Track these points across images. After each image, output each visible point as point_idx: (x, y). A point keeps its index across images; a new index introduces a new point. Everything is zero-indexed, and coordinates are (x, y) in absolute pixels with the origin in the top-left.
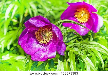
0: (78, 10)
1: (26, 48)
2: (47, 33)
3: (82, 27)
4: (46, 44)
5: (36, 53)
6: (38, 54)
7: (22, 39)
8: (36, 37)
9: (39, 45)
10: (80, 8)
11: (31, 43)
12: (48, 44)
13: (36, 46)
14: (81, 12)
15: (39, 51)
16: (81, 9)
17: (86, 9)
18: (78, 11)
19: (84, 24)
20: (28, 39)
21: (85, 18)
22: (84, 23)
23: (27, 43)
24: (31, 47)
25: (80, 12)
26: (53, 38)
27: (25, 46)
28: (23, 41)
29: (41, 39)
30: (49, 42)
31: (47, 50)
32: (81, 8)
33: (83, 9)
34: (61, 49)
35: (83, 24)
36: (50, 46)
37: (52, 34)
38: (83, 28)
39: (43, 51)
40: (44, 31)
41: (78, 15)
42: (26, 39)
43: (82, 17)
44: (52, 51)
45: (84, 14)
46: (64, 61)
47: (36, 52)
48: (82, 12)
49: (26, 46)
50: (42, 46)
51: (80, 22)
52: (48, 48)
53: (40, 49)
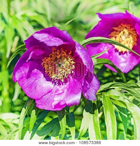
0: (116, 29)
1: (26, 87)
2: (65, 60)
3: (123, 60)
4: (63, 80)
5: (44, 97)
6: (48, 100)
7: (19, 70)
8: (44, 68)
9: (48, 83)
10: (120, 25)
11: (36, 80)
12: (66, 81)
13: (44, 84)
14: (122, 32)
15: (50, 94)
16: (122, 26)
17: (129, 25)
18: (117, 31)
19: (127, 55)
20: (30, 72)
21: (129, 42)
22: (126, 52)
23: (27, 78)
24: (36, 87)
25: (120, 32)
26: (75, 70)
27: (25, 84)
28: (21, 73)
29: (53, 72)
30: (69, 77)
31: (63, 92)
32: (122, 24)
33: (125, 26)
34: (91, 89)
35: (124, 54)
36: (69, 85)
37: (74, 63)
38: (125, 62)
39: (56, 93)
40: (60, 55)
41: (116, 37)
42: (27, 70)
43: (122, 41)
44: (74, 93)
45: (127, 35)
46: (93, 113)
47: (45, 95)
48: (124, 33)
49: (27, 84)
50: (55, 84)
51: (120, 51)
52: (65, 88)
53: (52, 90)
